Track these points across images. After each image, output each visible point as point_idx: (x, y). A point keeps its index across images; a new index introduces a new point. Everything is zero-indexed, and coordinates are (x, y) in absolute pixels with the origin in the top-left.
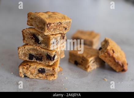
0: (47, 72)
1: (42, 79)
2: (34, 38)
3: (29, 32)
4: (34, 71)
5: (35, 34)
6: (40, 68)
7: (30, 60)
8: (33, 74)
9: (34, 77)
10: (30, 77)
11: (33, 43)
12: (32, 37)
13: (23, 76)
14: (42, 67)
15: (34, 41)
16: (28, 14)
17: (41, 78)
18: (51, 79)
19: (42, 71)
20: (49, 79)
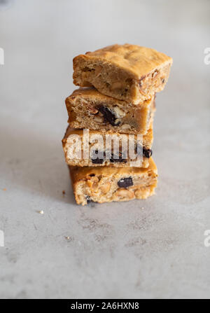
0: (137, 184)
1: (128, 199)
2: (102, 115)
3: (86, 102)
4: (109, 186)
5: (104, 105)
6: (122, 177)
7: (96, 165)
8: (105, 194)
9: (108, 200)
10: (100, 201)
11: (97, 126)
12: (97, 111)
13: (85, 202)
14: (126, 175)
15: (100, 120)
16: (74, 60)
17: (125, 199)
18: (146, 197)
19: (126, 184)
20: (141, 198)
